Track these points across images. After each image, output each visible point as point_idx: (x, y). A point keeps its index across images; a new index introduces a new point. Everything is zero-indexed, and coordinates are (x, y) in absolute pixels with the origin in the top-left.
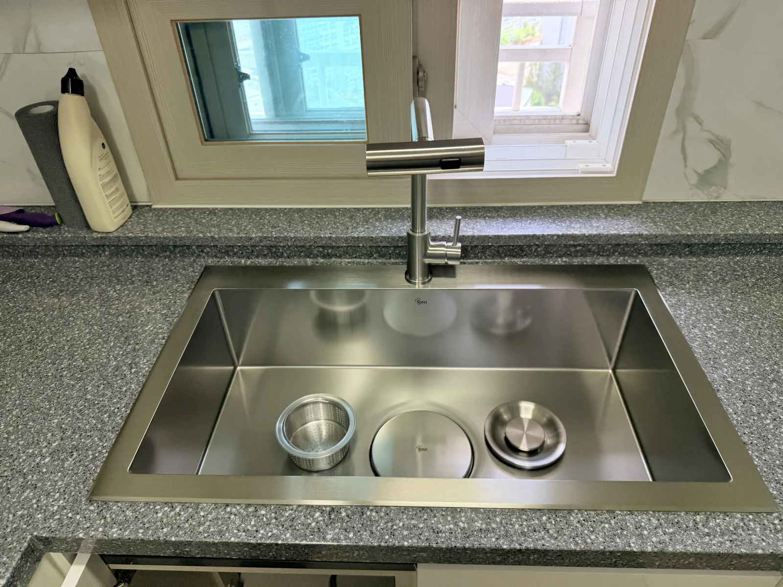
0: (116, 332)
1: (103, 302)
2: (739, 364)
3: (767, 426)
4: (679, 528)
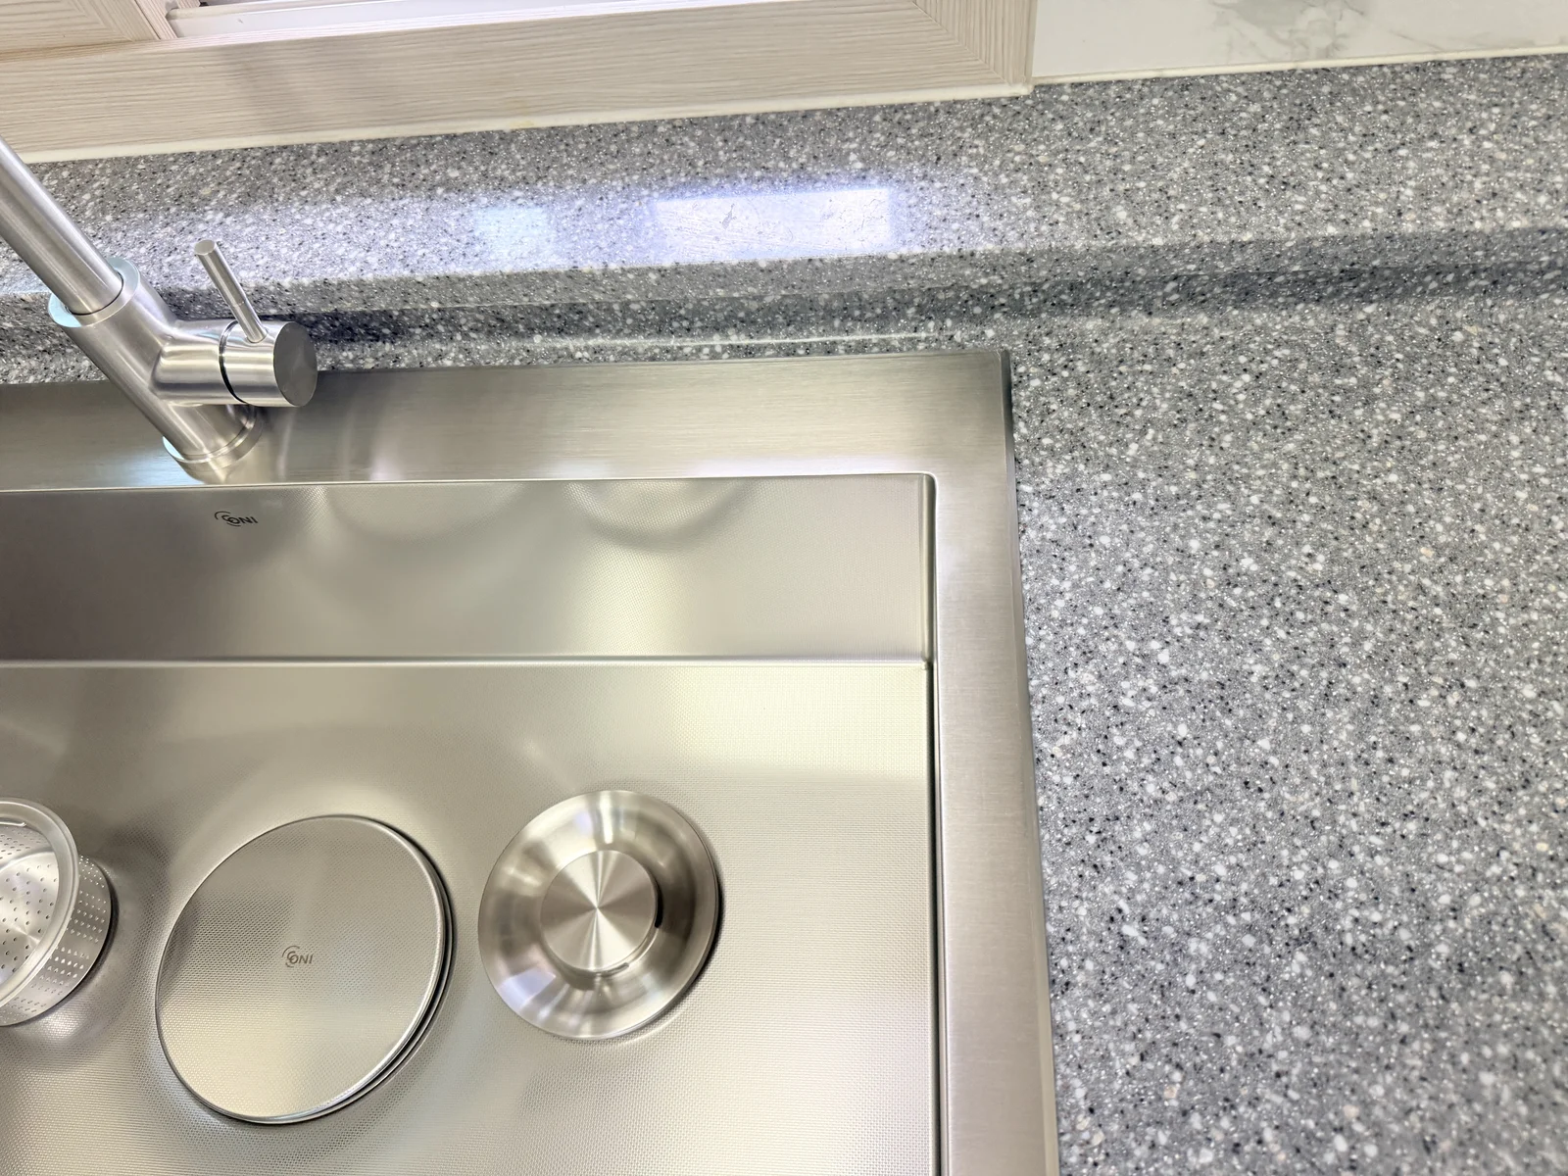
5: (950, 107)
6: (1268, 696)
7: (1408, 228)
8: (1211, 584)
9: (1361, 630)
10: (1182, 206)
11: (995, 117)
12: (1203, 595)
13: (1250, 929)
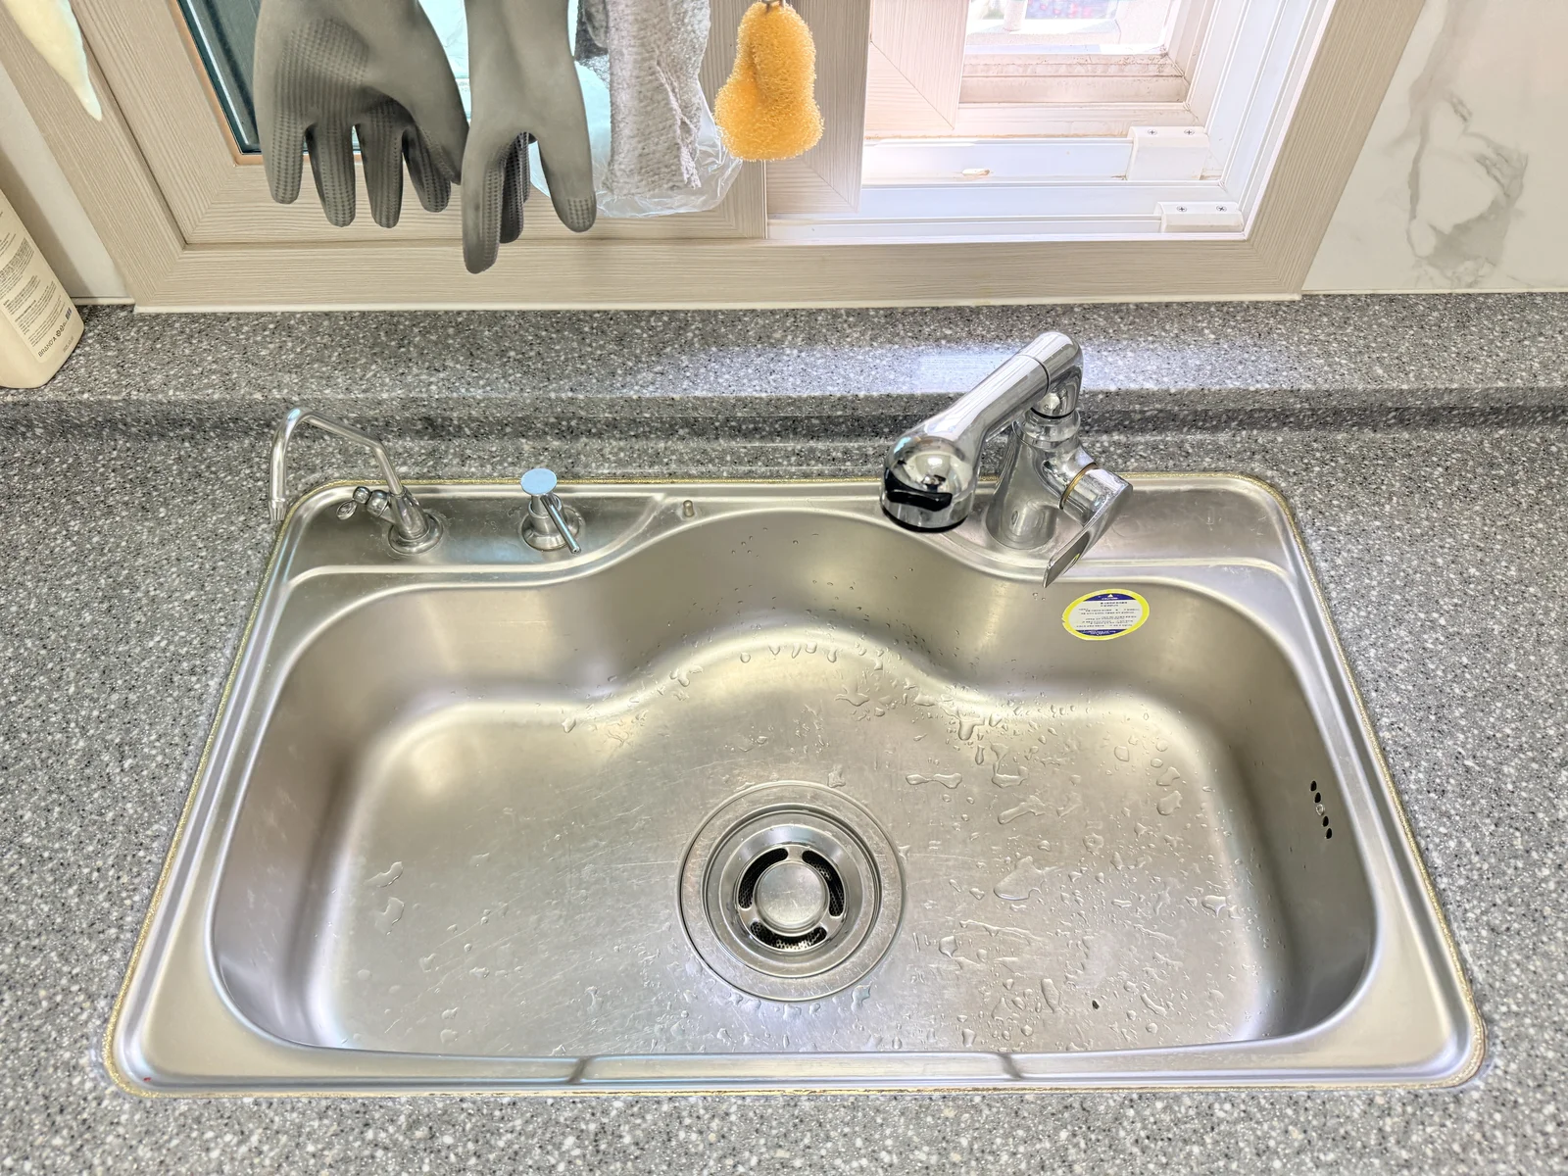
0: (78, 656)
2: (1492, 720)
3: (1543, 885)
4: (1348, 1149)
5: (1256, 305)
7: (1542, 384)
9: (1547, 607)
10: (1413, 368)
12: (1453, 588)
13: (1533, 760)
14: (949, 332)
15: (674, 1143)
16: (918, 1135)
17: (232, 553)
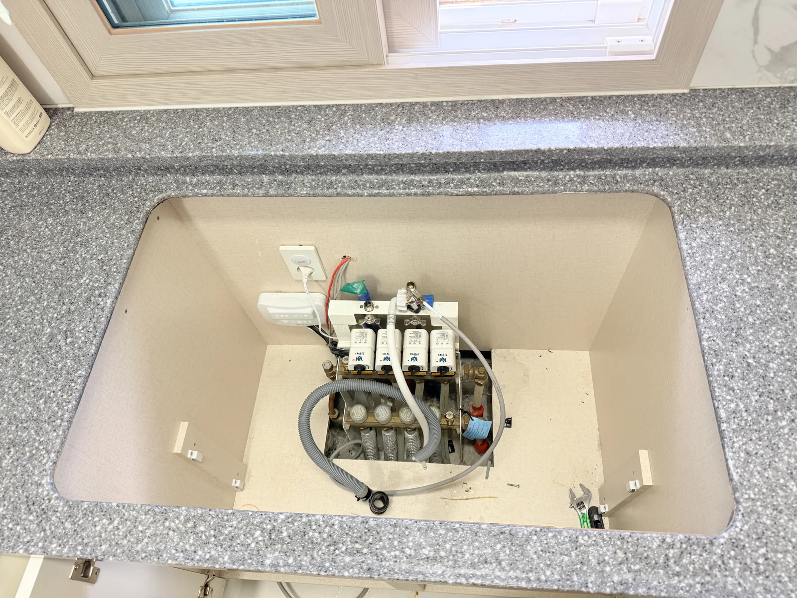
0: (49, 287)
1: (34, 243)
2: (768, 337)
3: (781, 430)
4: (647, 564)
6: (785, 292)
8: (761, 257)
10: (749, 133)
11: (678, 100)
12: (759, 261)
14: (485, 115)
15: (306, 537)
16: (425, 541)
17: (121, 236)
